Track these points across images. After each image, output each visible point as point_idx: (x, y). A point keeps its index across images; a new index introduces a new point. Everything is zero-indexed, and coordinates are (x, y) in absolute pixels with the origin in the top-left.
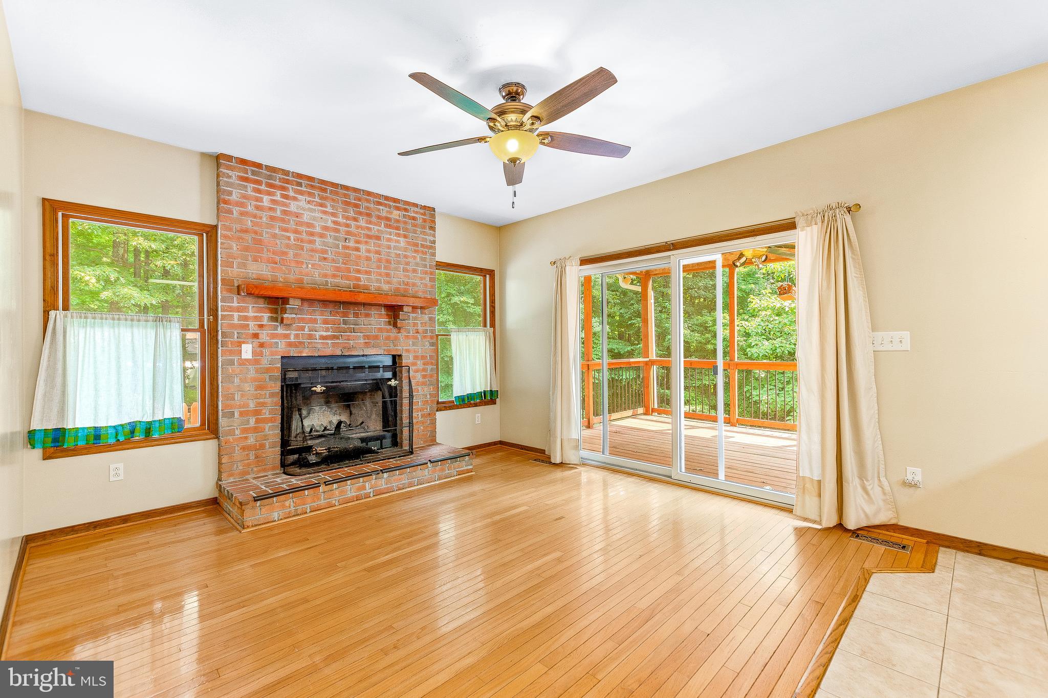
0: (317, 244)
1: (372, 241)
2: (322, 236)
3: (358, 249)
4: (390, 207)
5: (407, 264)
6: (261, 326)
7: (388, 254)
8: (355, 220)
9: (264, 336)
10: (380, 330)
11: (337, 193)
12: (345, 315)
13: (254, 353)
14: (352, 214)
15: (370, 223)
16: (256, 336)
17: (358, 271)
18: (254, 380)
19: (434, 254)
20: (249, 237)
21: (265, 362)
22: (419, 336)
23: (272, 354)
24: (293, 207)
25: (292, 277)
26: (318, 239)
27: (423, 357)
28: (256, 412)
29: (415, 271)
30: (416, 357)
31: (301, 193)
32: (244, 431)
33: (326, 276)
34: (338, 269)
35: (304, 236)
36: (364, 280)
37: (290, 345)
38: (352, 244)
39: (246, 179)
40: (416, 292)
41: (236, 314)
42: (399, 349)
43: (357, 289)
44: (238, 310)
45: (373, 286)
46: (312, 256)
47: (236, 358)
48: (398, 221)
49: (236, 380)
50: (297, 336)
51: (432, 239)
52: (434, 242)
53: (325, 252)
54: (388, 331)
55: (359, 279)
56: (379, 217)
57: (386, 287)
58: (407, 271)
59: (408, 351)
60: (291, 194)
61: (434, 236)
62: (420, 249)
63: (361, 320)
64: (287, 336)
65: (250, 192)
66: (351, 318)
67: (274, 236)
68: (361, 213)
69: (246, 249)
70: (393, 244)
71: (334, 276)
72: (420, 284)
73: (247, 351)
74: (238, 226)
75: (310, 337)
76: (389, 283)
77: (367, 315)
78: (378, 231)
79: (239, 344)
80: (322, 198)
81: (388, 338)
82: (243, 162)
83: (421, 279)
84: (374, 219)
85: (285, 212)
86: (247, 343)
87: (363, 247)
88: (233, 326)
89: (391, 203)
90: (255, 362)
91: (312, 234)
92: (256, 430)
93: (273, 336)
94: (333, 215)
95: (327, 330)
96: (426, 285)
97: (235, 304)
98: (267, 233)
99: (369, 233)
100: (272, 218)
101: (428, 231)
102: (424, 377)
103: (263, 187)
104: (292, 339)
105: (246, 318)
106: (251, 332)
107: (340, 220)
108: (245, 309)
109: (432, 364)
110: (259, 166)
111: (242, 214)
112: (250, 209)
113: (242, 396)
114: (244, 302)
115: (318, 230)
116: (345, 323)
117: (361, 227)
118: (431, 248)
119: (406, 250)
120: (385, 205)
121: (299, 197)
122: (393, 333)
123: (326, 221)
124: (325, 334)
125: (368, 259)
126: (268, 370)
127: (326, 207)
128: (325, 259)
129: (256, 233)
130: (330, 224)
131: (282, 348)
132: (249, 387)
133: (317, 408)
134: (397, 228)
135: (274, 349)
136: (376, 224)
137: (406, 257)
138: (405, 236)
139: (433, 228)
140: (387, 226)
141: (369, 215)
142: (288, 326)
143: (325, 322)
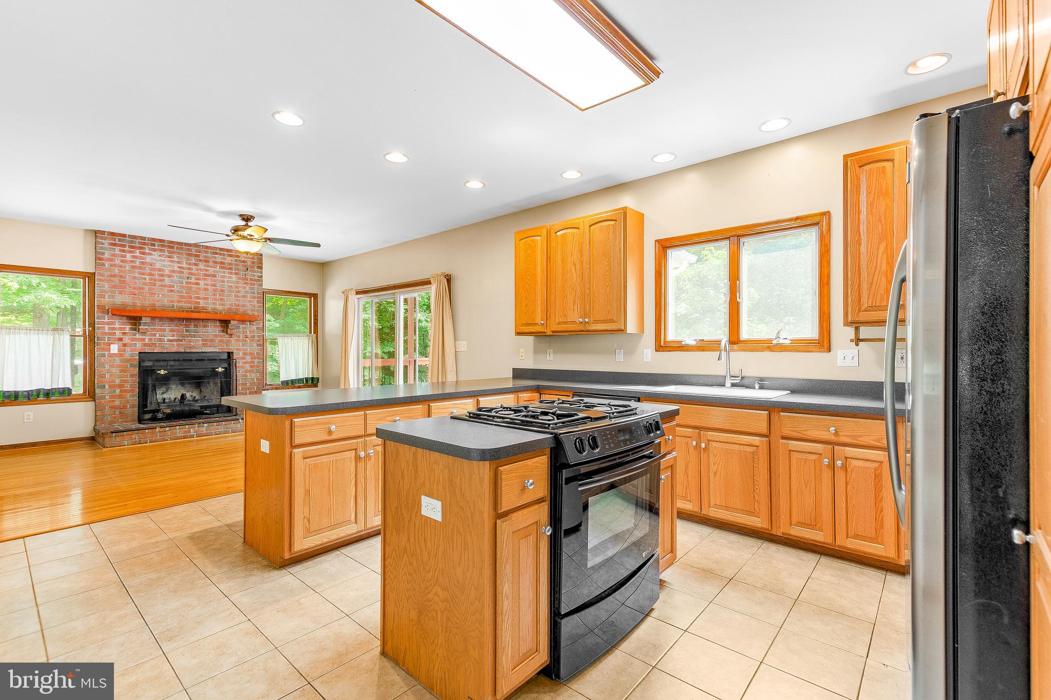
0: (166, 281)
1: (209, 278)
2: (169, 276)
3: (198, 284)
4: (224, 255)
5: (238, 292)
6: (124, 334)
7: (222, 286)
8: (196, 265)
9: (126, 340)
10: (216, 336)
11: (182, 249)
12: (187, 326)
13: (119, 350)
14: (194, 261)
15: (208, 266)
16: (121, 339)
17: (198, 298)
18: (119, 366)
19: (261, 285)
20: (117, 280)
21: (127, 355)
22: (247, 339)
23: (132, 350)
24: (148, 259)
25: (147, 303)
26: (167, 279)
27: (251, 354)
28: (120, 386)
29: (244, 296)
30: (245, 354)
31: (155, 250)
32: (111, 397)
33: (172, 301)
34: (182, 297)
35: (157, 277)
36: (202, 303)
37: (145, 345)
38: (193, 280)
39: (115, 245)
40: (246, 310)
41: (107, 327)
42: (232, 348)
43: (197, 310)
44: (108, 324)
45: (210, 307)
46: (162, 289)
47: (107, 353)
48: (230, 264)
49: (107, 366)
50: (150, 340)
51: (260, 274)
52: (261, 277)
53: (173, 286)
54: (221, 336)
55: (199, 303)
56: (215, 262)
57: (220, 308)
58: (238, 296)
59: (238, 349)
60: (147, 251)
61: (261, 273)
62: (249, 281)
63: (201, 329)
64: (143, 340)
65: (117, 252)
66: (192, 328)
67: (135, 278)
68: (200, 261)
69: (114, 287)
70: (226, 280)
71: (179, 301)
72: (249, 305)
73: (114, 348)
74: (109, 273)
75: (160, 340)
76: (223, 305)
77: (205, 326)
78: (214, 271)
79: (109, 344)
80: (170, 252)
81: (221, 341)
82: (113, 234)
83: (250, 301)
84: (211, 264)
85: (142, 263)
86: (114, 344)
87: (202, 283)
88: (105, 334)
89: (225, 253)
90: (121, 355)
91: (162, 275)
92: (120, 396)
93: (133, 340)
94: (178, 262)
95: (173, 335)
96: (254, 306)
97: (106, 320)
98: (130, 276)
99: (207, 273)
100: (133, 267)
101: (256, 269)
102: (252, 367)
103: (127, 248)
104: (147, 341)
105: (114, 329)
106: (117, 337)
107: (184, 265)
108: (113, 323)
109: (259, 358)
110: (124, 236)
111: (111, 265)
112: (117, 262)
113: (111, 375)
114: (112, 319)
115: (167, 272)
116: (187, 331)
117: (201, 270)
118: (258, 280)
119: (237, 282)
120: (220, 254)
121: (153, 253)
122: (226, 337)
123: (174, 267)
124: (171, 338)
125: (206, 290)
126: (128, 361)
127: (173, 258)
128: (172, 291)
129: (121, 276)
130: (176, 268)
131: (139, 346)
132: (116, 371)
133: (174, 387)
134: (231, 269)
135: (134, 348)
136: (212, 267)
137: (237, 287)
138: (236, 274)
139: (261, 268)
140: (221, 268)
141: (207, 261)
142: (144, 333)
143: (172, 331)
